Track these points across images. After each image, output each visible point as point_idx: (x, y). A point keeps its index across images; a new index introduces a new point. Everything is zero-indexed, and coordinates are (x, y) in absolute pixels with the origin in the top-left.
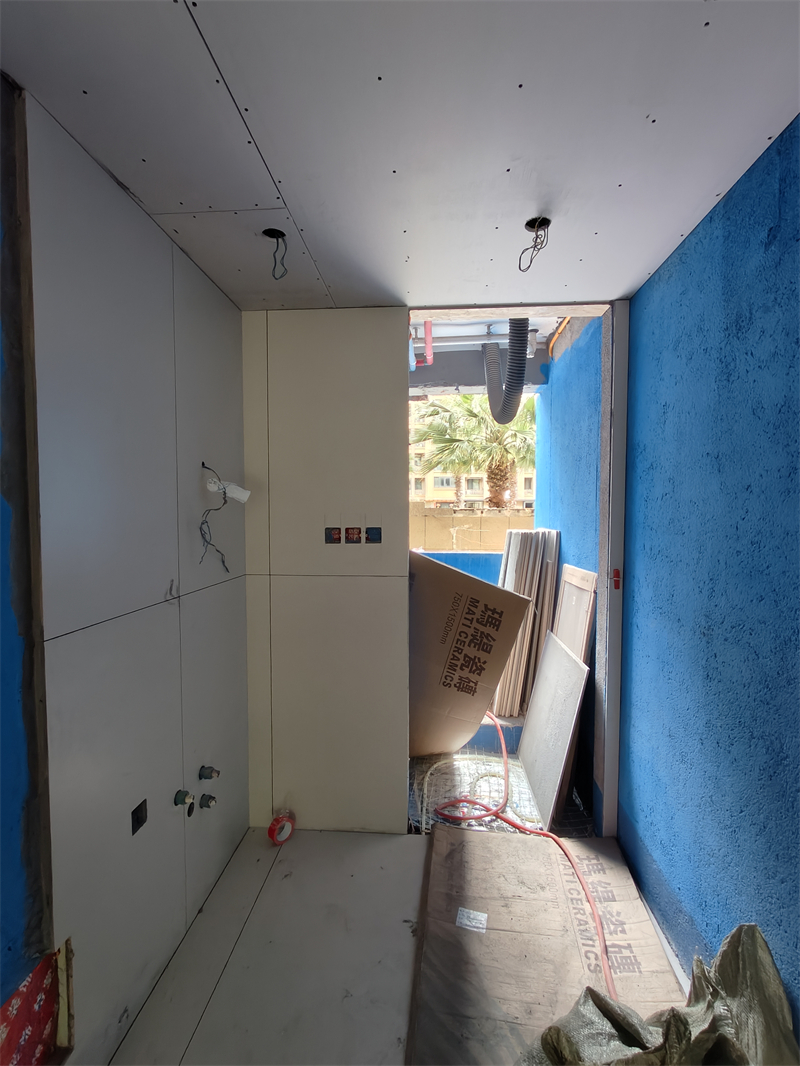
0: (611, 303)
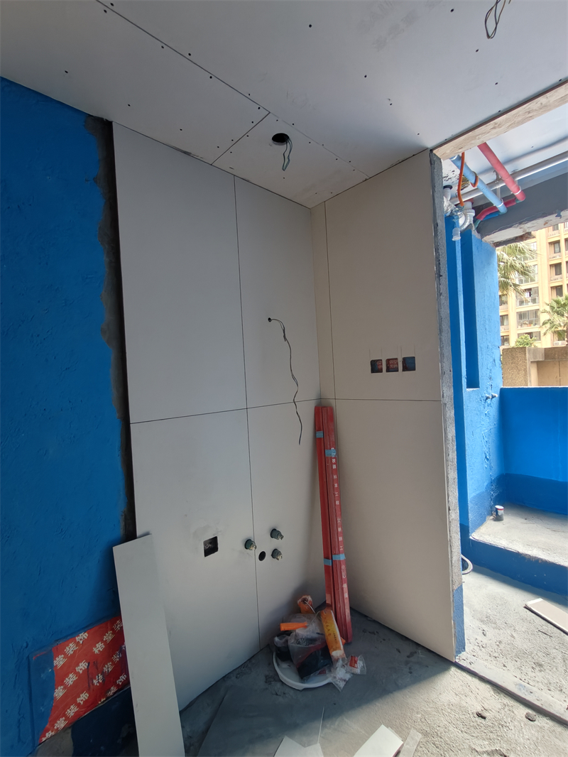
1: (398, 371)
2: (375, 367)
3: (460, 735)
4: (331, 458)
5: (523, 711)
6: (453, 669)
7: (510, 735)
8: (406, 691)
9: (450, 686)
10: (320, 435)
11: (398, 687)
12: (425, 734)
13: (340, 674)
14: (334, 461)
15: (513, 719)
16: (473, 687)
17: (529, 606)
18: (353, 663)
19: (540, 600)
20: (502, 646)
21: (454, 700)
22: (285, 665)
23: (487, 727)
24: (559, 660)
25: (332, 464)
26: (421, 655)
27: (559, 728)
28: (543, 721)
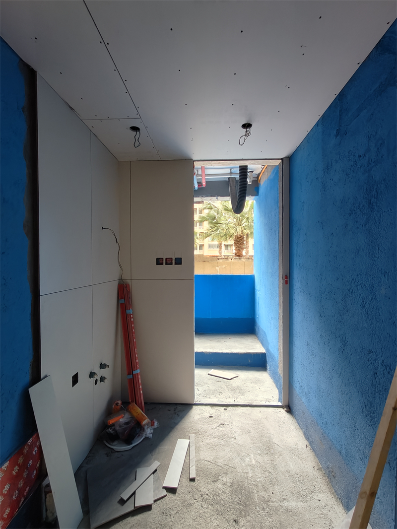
0: (282, 159)
1: (172, 264)
2: (159, 262)
3: (207, 426)
4: (130, 315)
5: (222, 408)
6: (194, 407)
7: (222, 418)
8: (180, 423)
9: (196, 414)
10: (122, 301)
11: (176, 424)
12: (195, 433)
13: (149, 432)
14: (132, 316)
15: (221, 412)
16: (204, 409)
17: (210, 373)
18: (153, 424)
19: (212, 370)
20: (206, 392)
21: (199, 417)
22: (116, 443)
23: (214, 419)
24: (226, 388)
25: (131, 318)
26: (179, 408)
27: (234, 408)
28: (229, 408)
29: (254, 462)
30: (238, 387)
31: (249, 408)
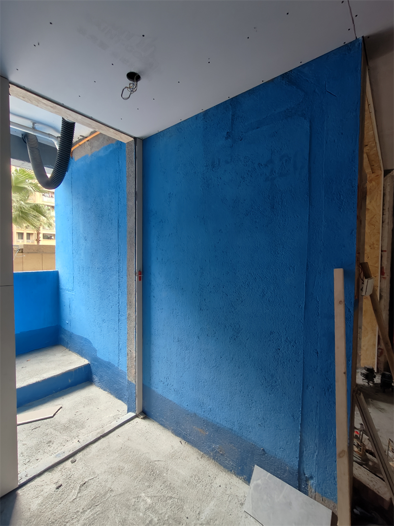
0: (135, 138)
5: (69, 462)
7: (76, 476)
9: (29, 500)
15: (70, 470)
23: (66, 487)
27: (85, 452)
28: (78, 456)
29: (149, 501)
30: (70, 421)
31: (102, 440)
